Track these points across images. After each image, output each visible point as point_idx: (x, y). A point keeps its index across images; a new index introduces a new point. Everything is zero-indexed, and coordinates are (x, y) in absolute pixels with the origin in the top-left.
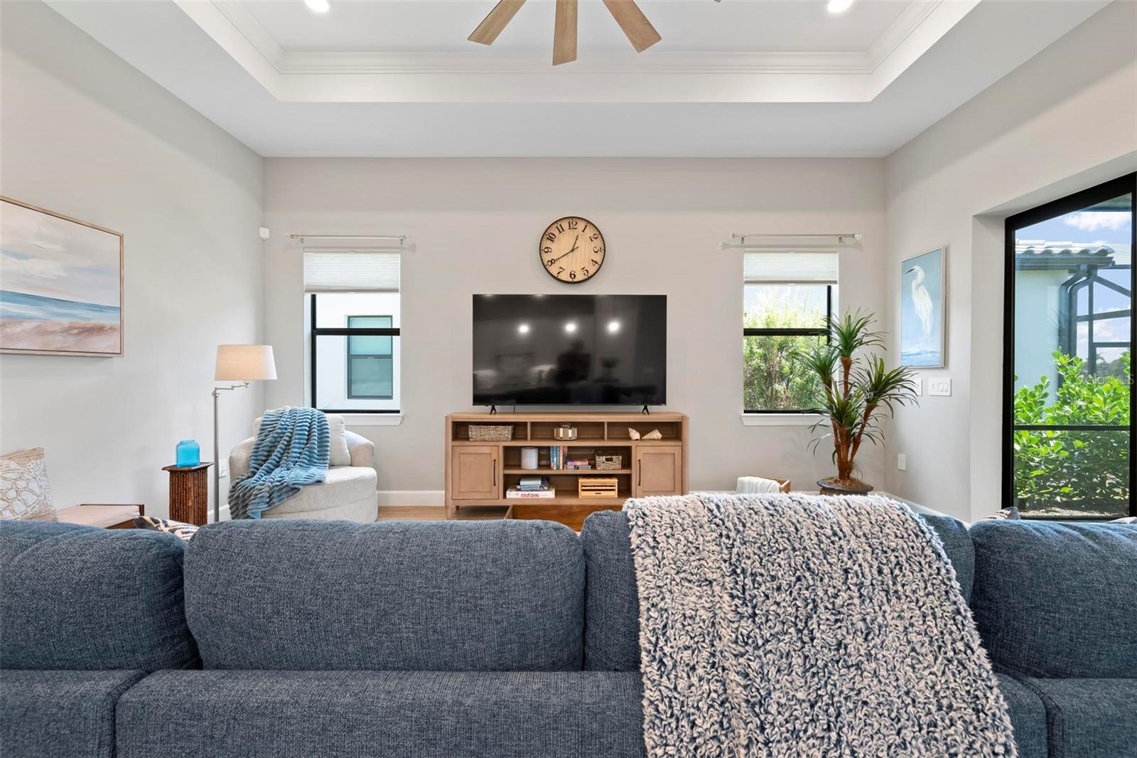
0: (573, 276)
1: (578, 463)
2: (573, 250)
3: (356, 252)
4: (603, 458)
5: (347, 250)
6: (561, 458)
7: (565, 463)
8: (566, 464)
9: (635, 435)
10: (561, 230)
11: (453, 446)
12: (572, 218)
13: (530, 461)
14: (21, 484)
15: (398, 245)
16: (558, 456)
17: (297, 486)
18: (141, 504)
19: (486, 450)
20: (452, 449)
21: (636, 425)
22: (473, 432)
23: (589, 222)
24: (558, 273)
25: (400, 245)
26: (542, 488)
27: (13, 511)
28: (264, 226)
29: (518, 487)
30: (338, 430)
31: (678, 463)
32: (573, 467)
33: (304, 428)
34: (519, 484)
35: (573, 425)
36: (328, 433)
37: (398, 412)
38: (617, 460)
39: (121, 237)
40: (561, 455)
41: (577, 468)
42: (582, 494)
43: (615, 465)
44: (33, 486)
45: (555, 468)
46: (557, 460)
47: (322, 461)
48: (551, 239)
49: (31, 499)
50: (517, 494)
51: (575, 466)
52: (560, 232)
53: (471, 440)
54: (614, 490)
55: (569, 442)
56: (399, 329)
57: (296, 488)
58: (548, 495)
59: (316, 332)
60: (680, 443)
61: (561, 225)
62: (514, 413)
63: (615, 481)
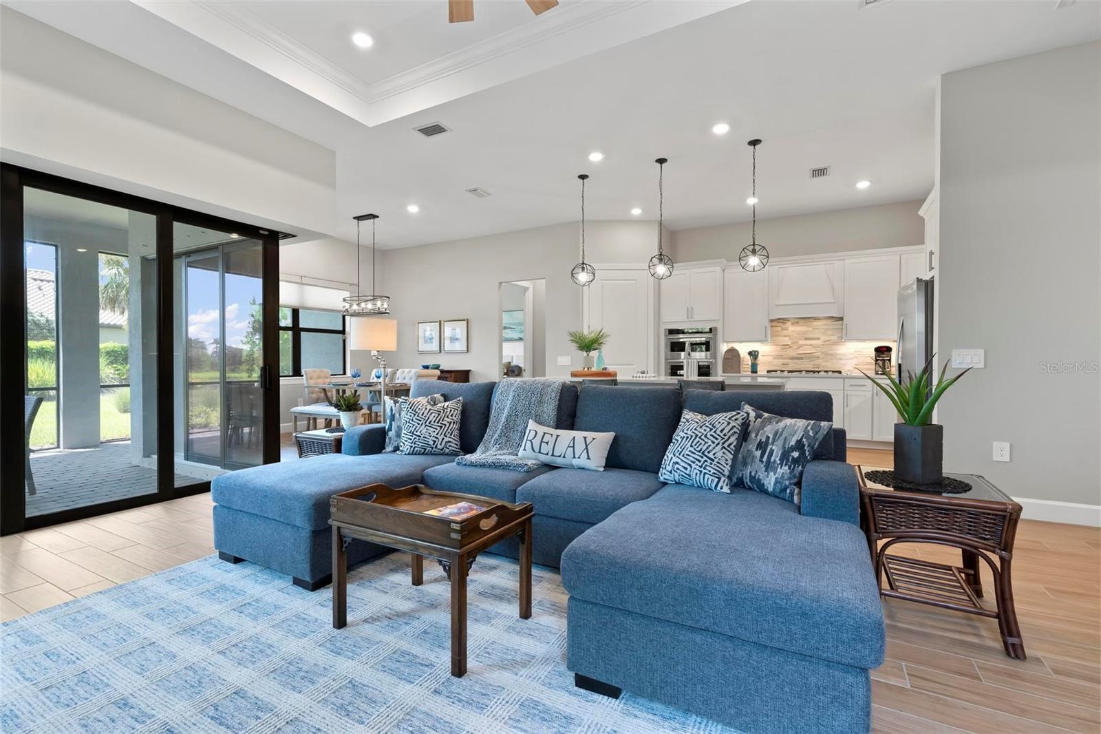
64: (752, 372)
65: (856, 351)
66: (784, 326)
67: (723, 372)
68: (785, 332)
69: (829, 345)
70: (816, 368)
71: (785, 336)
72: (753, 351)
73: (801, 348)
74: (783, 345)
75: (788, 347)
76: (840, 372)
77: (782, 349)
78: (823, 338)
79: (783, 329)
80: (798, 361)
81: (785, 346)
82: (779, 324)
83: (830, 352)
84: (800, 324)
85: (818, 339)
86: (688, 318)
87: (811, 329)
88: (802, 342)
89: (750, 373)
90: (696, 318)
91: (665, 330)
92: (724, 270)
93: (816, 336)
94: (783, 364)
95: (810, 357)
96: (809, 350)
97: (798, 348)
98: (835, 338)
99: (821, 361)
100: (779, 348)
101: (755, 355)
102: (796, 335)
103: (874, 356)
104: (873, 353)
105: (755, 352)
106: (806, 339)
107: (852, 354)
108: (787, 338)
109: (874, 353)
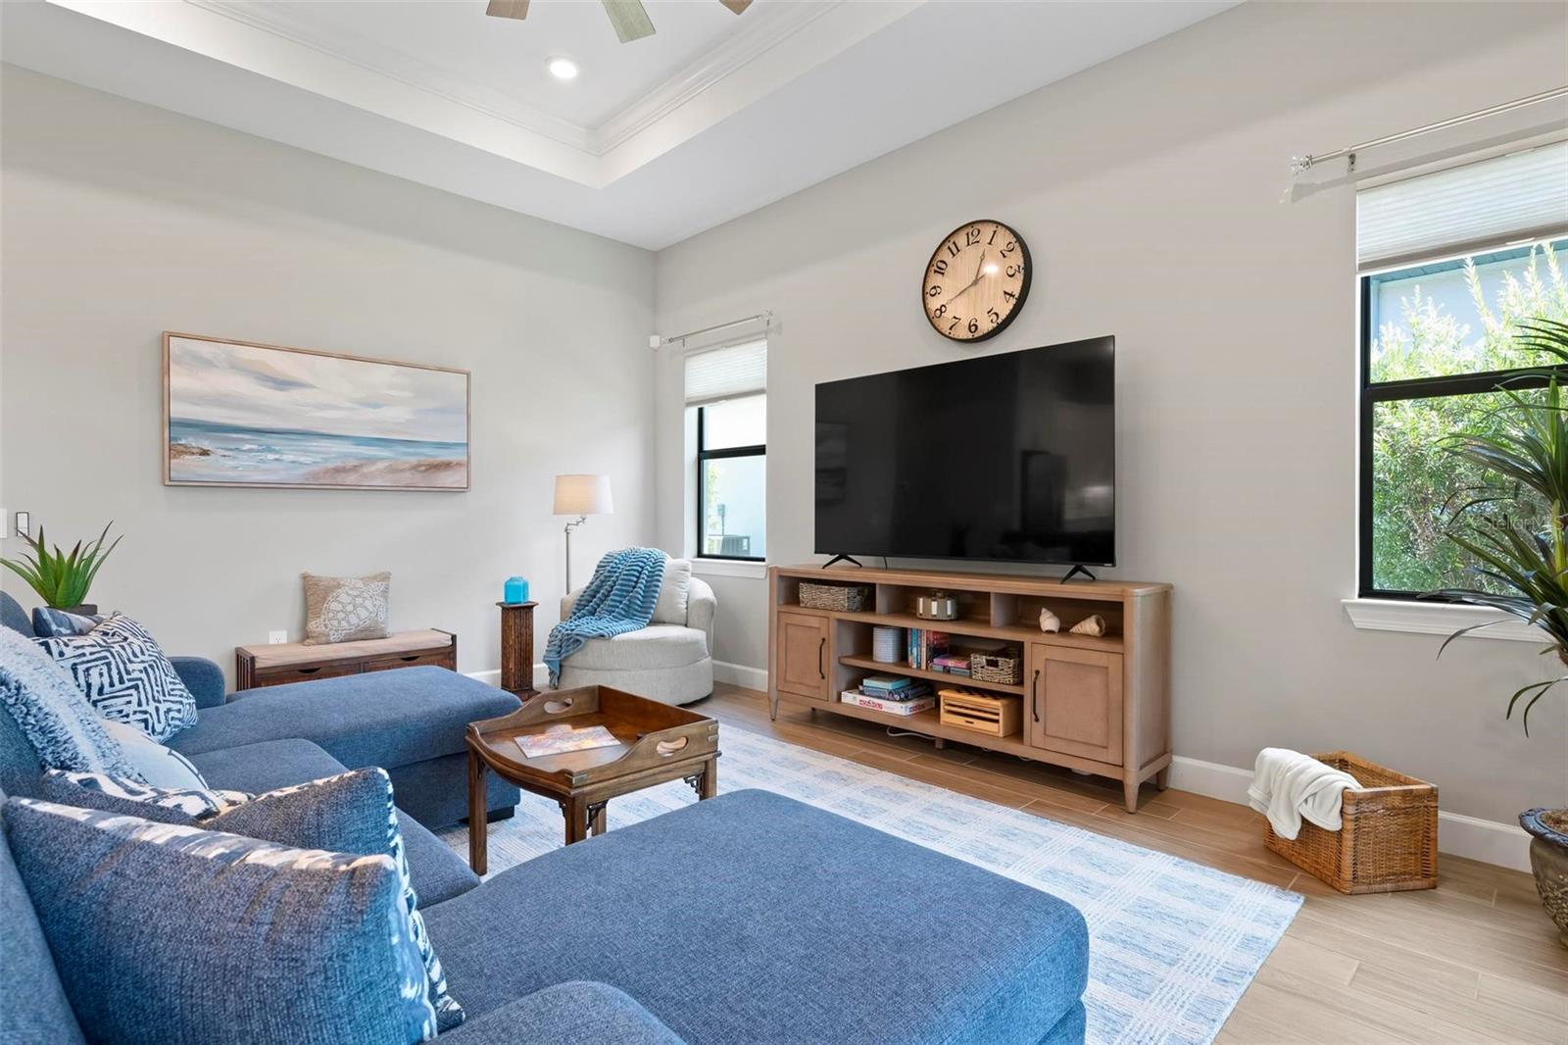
0: (973, 328)
1: (951, 663)
2: (975, 282)
3: (727, 347)
4: (983, 659)
5: (718, 346)
6: (924, 649)
7: (930, 659)
8: (932, 661)
9: (1048, 621)
10: (955, 251)
11: (779, 612)
12: (972, 224)
13: (885, 649)
14: (359, 600)
15: (763, 328)
16: (919, 646)
17: (579, 638)
18: (454, 633)
19: (814, 622)
20: (778, 618)
21: (1056, 604)
22: (806, 593)
23: (998, 224)
24: (951, 329)
25: (765, 328)
26: (890, 696)
27: (348, 622)
28: (655, 333)
29: (861, 688)
30: (677, 580)
31: (1115, 687)
32: (940, 668)
33: (632, 572)
34: (862, 684)
35: (950, 594)
36: (659, 581)
37: (763, 560)
38: (1007, 664)
39: (468, 375)
40: (924, 644)
41: (947, 670)
42: (945, 717)
43: (1000, 676)
44: (368, 604)
45: (915, 666)
46: (918, 652)
47: (643, 615)
48: (940, 272)
49: (364, 614)
50: (855, 698)
51: (944, 667)
52: (954, 255)
53: (802, 605)
54: (997, 721)
55: (931, 623)
56: (764, 446)
57: (578, 640)
58: (897, 710)
59: (703, 454)
60: (1117, 647)
61: (954, 243)
62: (886, 569)
63: (997, 704)
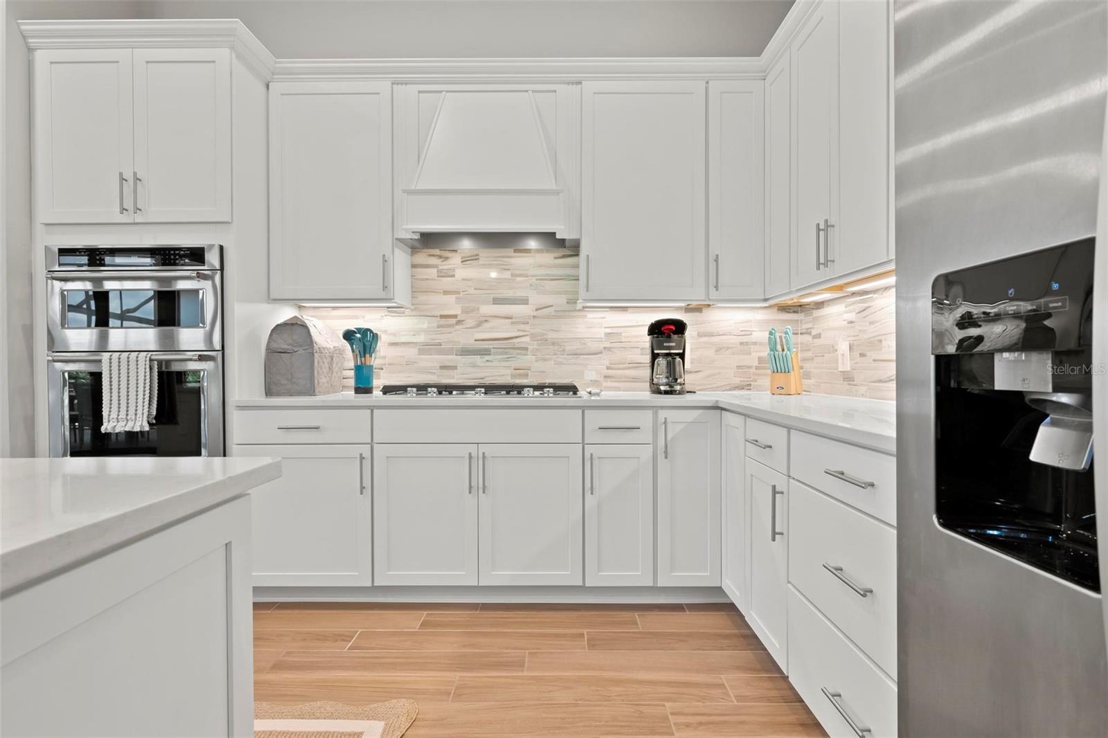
64: (358, 390)
65: (608, 335)
66: (445, 266)
67: (269, 392)
68: (446, 283)
69: (549, 317)
70: (521, 376)
71: (446, 293)
72: (359, 330)
73: (486, 325)
74: (442, 317)
75: (453, 321)
76: (573, 389)
77: (439, 327)
78: (536, 299)
79: (442, 274)
80: (477, 359)
81: (448, 321)
82: (434, 261)
83: (551, 335)
84: (481, 262)
85: (525, 301)
86: (123, 210)
87: (507, 275)
88: (488, 309)
89: (351, 393)
90: (153, 213)
91: (47, 249)
92: (268, 86)
93: (520, 294)
94: (443, 367)
95: (508, 347)
96: (503, 330)
97: (479, 324)
98: (561, 300)
99: (530, 357)
100: (435, 325)
101: (361, 341)
102: (472, 291)
103: (648, 345)
104: (646, 340)
105: (365, 332)
106: (497, 301)
107: (600, 340)
108: (452, 298)
109: (648, 339)
